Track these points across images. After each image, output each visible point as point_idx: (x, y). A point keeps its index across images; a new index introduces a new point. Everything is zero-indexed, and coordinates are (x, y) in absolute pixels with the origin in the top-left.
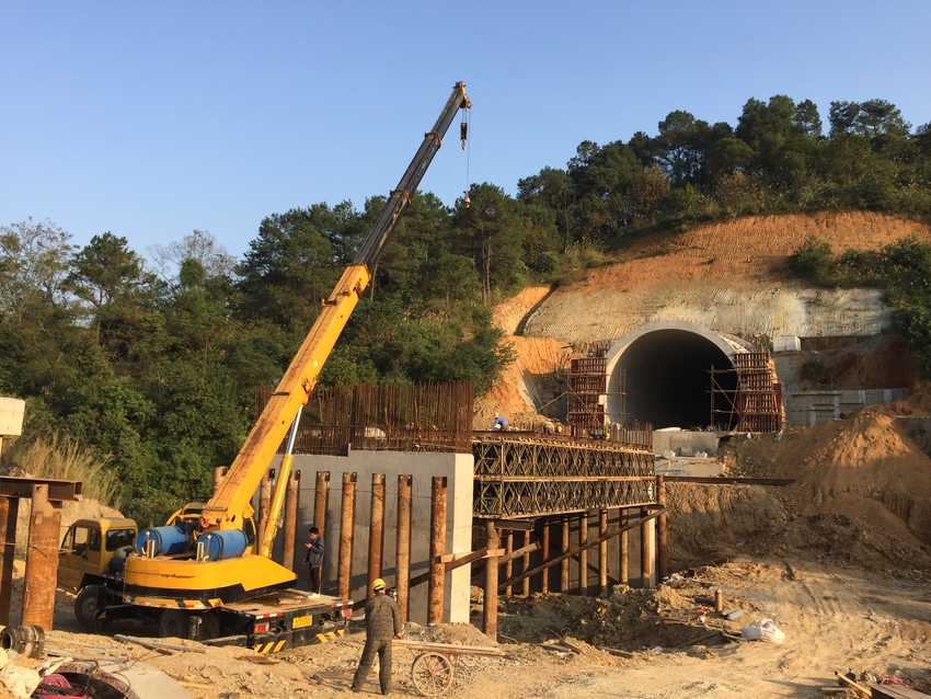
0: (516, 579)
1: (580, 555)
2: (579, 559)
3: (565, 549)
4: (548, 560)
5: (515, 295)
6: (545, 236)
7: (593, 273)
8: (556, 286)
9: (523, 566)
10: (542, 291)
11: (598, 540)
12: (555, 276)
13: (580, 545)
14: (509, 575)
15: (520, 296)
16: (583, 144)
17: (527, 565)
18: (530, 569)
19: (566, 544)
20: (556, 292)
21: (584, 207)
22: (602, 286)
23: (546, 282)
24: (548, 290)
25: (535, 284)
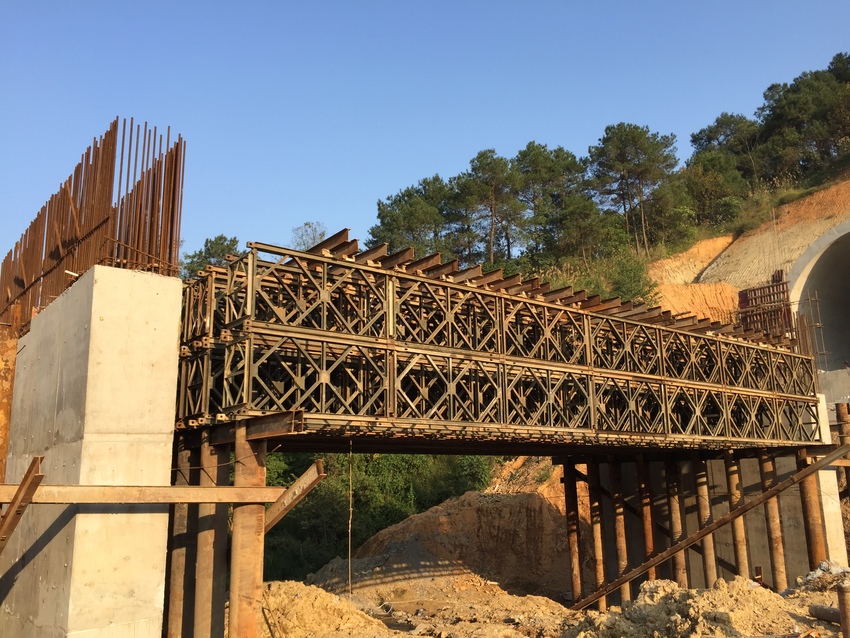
0: (611, 586)
1: (702, 542)
2: (700, 549)
3: (678, 536)
4: (654, 554)
5: (686, 250)
6: (721, 182)
7: (786, 208)
8: (739, 233)
9: (618, 565)
10: (721, 242)
11: (728, 515)
12: (738, 223)
13: (701, 527)
14: (601, 580)
15: (694, 250)
16: (770, 89)
17: (624, 563)
18: (628, 570)
19: (678, 527)
20: (741, 238)
21: (773, 145)
22: (799, 219)
23: (728, 231)
24: (730, 240)
25: (713, 234)
